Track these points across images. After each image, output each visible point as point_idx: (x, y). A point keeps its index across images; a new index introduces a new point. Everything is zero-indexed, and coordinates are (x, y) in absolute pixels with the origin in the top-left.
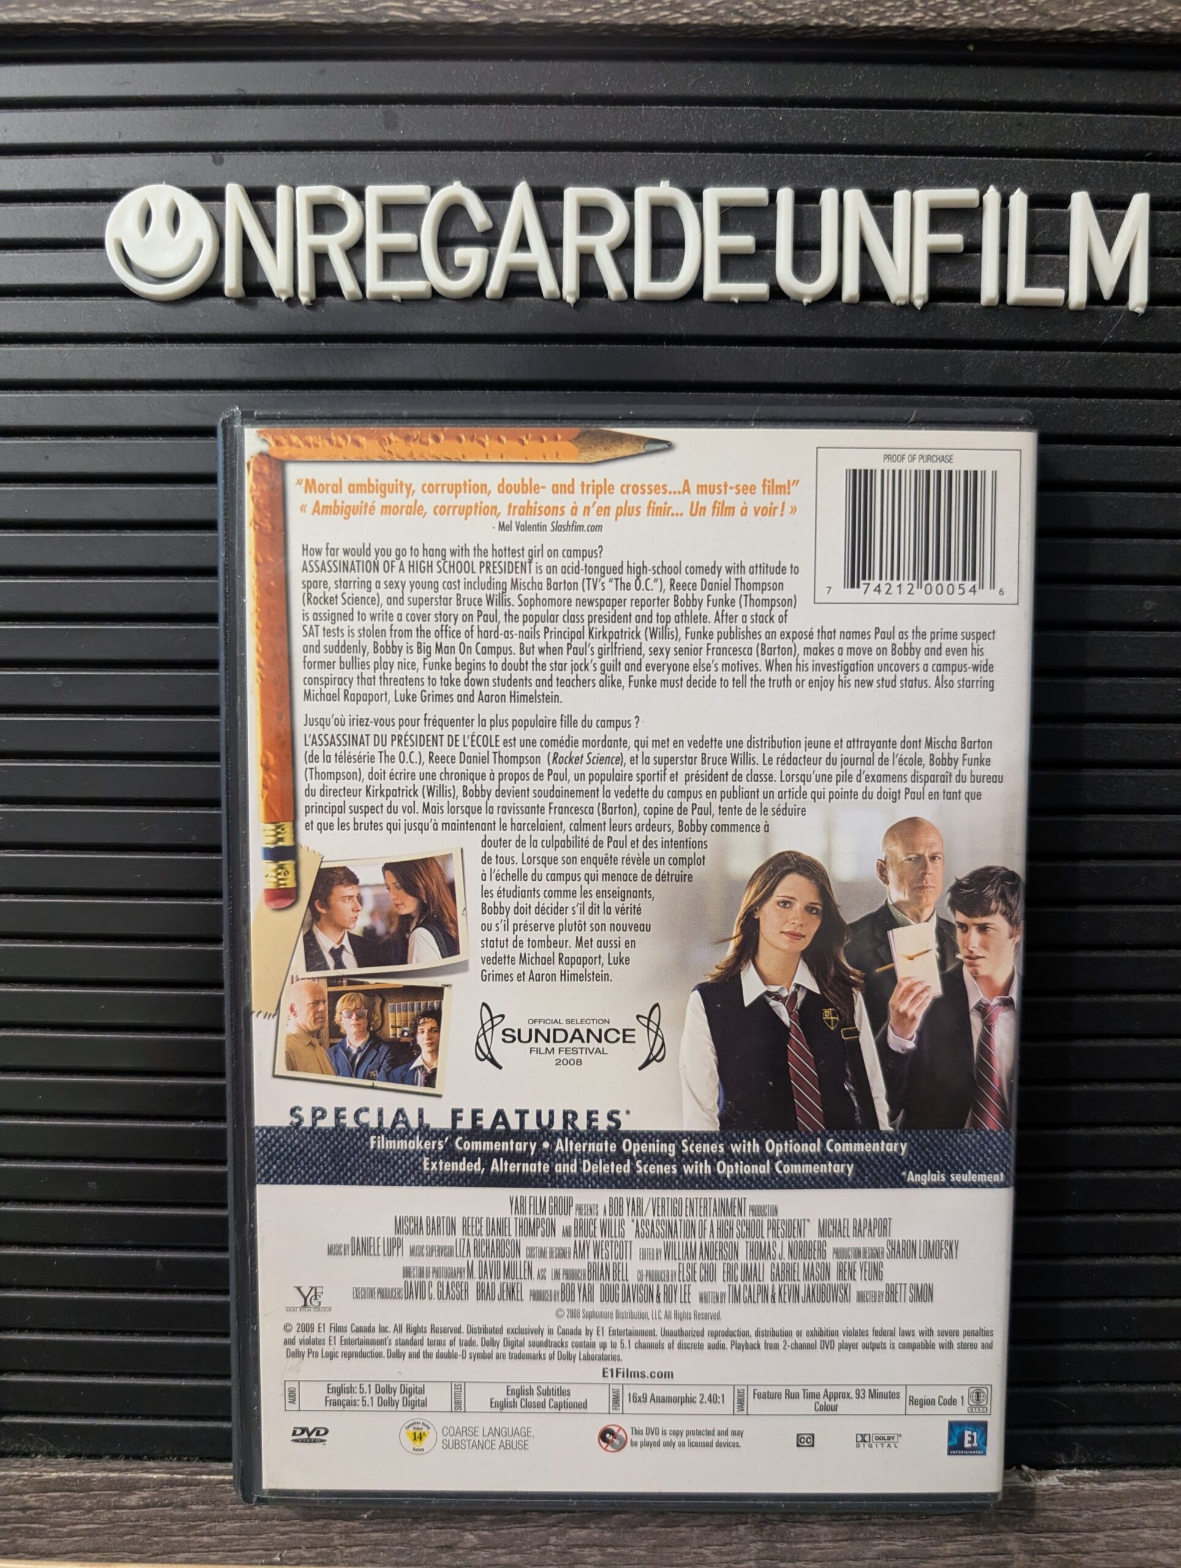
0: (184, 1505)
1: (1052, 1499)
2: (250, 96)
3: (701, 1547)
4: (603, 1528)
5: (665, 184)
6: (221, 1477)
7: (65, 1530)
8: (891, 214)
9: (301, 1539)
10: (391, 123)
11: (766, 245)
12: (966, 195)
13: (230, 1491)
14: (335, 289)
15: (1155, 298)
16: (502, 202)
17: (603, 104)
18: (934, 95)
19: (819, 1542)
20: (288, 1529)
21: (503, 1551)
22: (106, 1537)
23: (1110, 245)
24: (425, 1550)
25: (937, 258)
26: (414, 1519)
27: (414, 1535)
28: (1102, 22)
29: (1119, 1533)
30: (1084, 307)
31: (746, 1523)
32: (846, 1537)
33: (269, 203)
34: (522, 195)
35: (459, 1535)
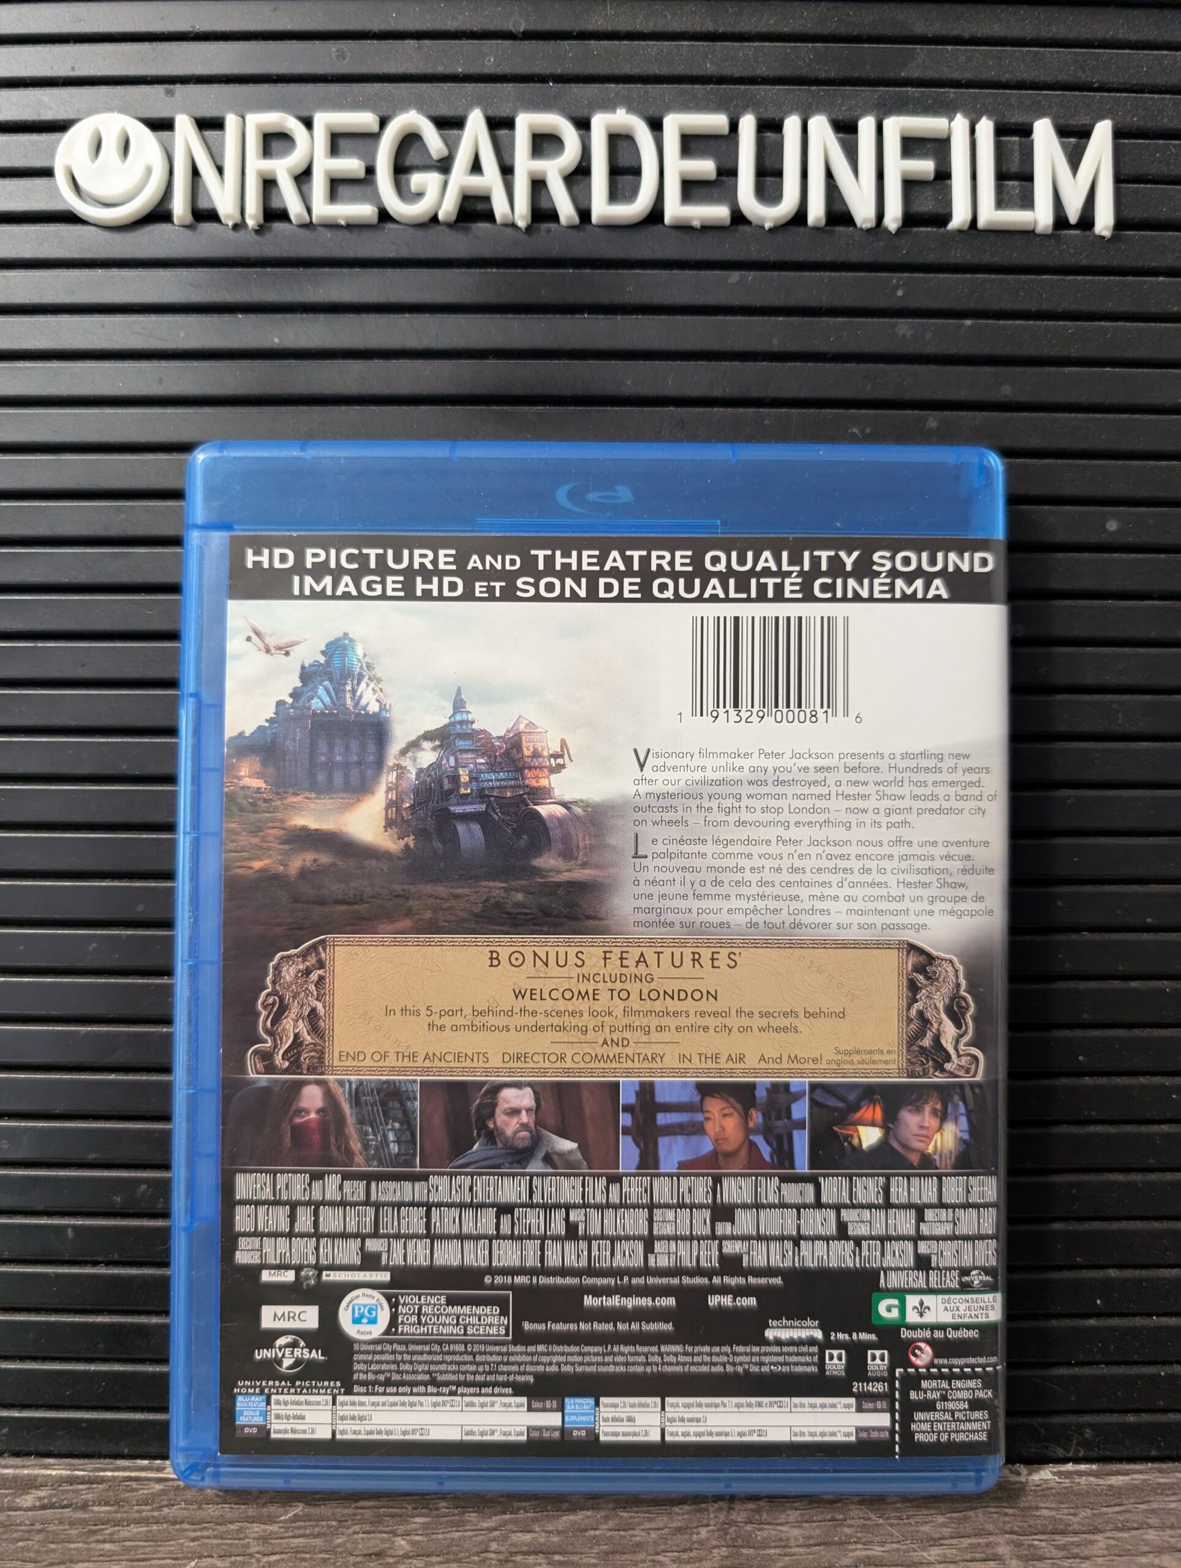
0: (85, 1507)
1: (1045, 1496)
2: (204, 33)
3: (657, 1554)
4: (549, 1532)
5: (621, 112)
6: (127, 1474)
9: (213, 1546)
10: (341, 56)
11: (728, 171)
13: (137, 1490)
14: (282, 215)
16: (456, 130)
19: (790, 1547)
20: (199, 1534)
21: (439, 1559)
24: (351, 1559)
26: (340, 1521)
27: (339, 1541)
29: (1121, 1535)
30: (1051, 232)
31: (707, 1525)
33: (219, 132)
34: (476, 122)
35: (389, 1540)
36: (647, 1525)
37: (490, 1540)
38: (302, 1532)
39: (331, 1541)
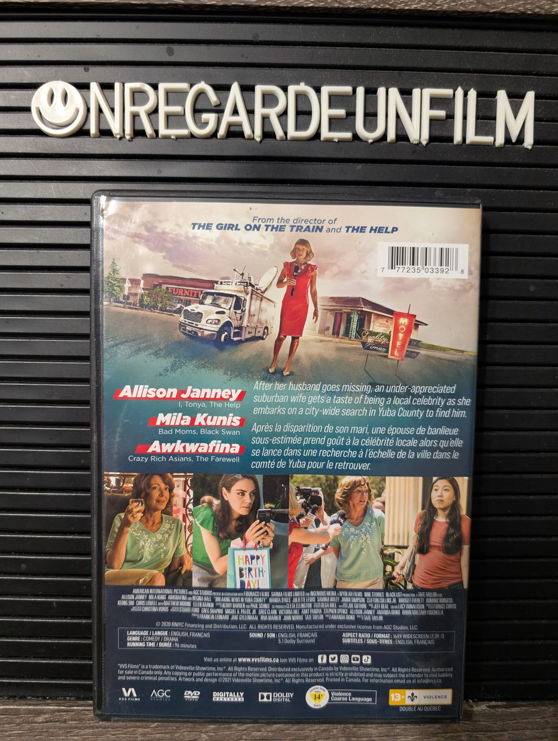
0: (65, 721)
1: (483, 716)
2: (103, 39)
4: (268, 731)
5: (302, 84)
6: (83, 708)
7: (7, 734)
8: (411, 99)
9: (122, 738)
10: (170, 52)
11: (351, 114)
12: (448, 92)
13: (88, 715)
14: (143, 133)
15: (536, 142)
16: (224, 92)
17: (273, 45)
18: (432, 43)
19: (372, 737)
20: (115, 732)
22: (27, 737)
23: (515, 117)
25: (433, 121)
27: (177, 735)
28: (512, 9)
29: (515, 732)
30: (503, 146)
31: (337, 728)
32: (385, 734)
33: (111, 90)
34: (235, 88)
35: (199, 735)
36: (311, 728)
37: (242, 735)
38: (160, 731)
39: (173, 735)
